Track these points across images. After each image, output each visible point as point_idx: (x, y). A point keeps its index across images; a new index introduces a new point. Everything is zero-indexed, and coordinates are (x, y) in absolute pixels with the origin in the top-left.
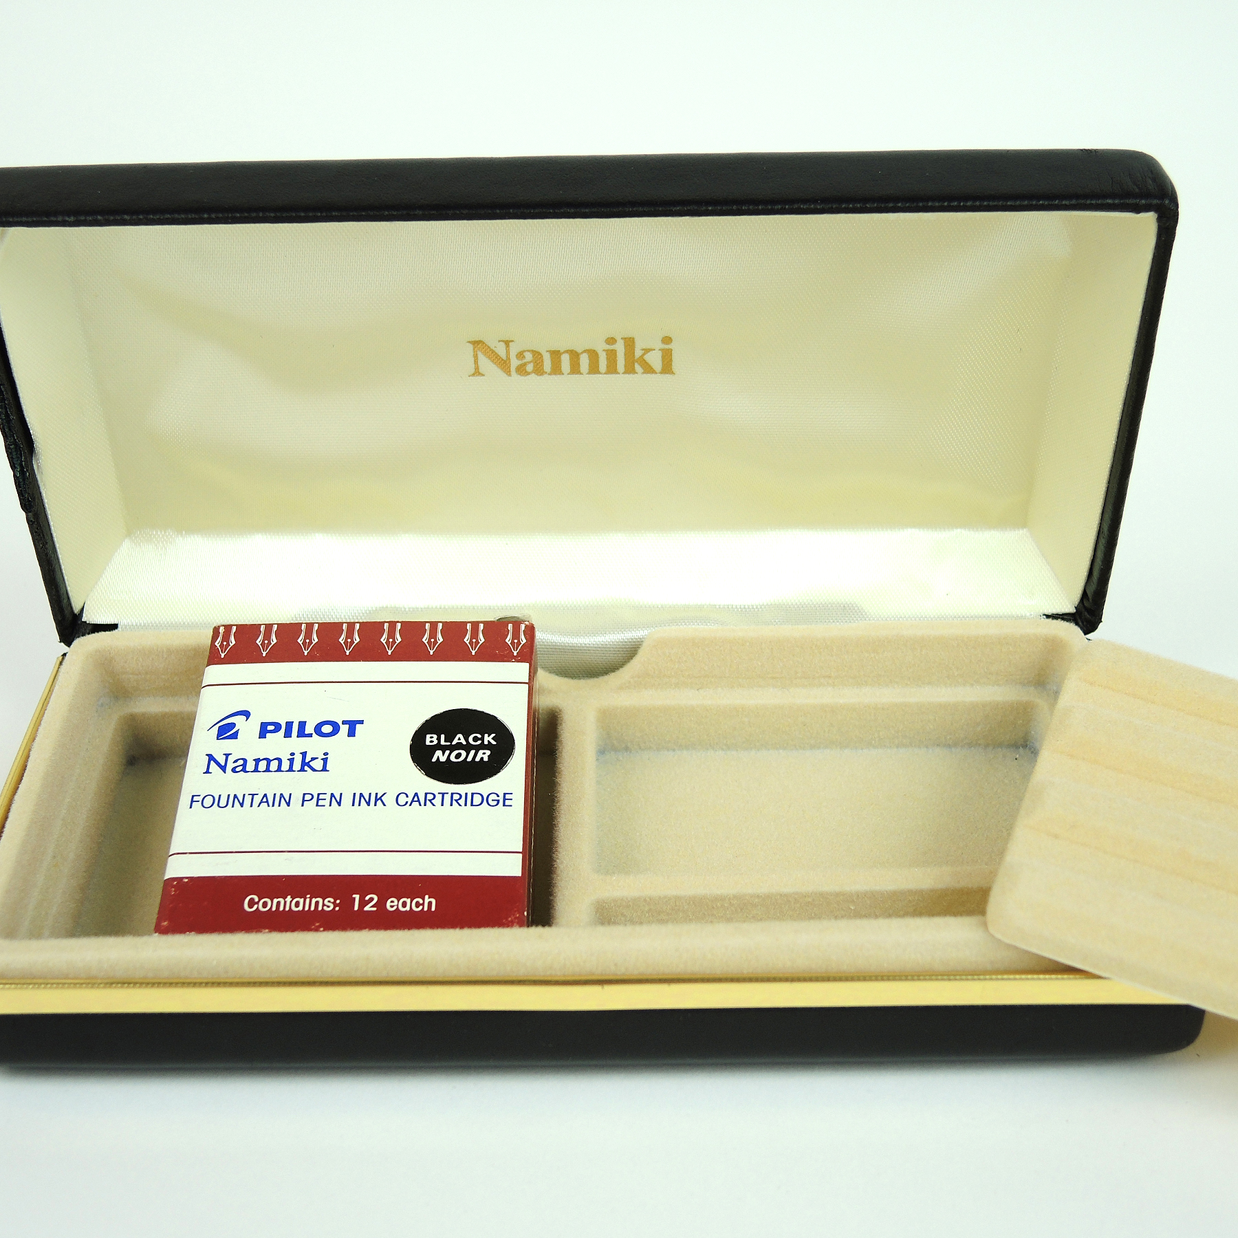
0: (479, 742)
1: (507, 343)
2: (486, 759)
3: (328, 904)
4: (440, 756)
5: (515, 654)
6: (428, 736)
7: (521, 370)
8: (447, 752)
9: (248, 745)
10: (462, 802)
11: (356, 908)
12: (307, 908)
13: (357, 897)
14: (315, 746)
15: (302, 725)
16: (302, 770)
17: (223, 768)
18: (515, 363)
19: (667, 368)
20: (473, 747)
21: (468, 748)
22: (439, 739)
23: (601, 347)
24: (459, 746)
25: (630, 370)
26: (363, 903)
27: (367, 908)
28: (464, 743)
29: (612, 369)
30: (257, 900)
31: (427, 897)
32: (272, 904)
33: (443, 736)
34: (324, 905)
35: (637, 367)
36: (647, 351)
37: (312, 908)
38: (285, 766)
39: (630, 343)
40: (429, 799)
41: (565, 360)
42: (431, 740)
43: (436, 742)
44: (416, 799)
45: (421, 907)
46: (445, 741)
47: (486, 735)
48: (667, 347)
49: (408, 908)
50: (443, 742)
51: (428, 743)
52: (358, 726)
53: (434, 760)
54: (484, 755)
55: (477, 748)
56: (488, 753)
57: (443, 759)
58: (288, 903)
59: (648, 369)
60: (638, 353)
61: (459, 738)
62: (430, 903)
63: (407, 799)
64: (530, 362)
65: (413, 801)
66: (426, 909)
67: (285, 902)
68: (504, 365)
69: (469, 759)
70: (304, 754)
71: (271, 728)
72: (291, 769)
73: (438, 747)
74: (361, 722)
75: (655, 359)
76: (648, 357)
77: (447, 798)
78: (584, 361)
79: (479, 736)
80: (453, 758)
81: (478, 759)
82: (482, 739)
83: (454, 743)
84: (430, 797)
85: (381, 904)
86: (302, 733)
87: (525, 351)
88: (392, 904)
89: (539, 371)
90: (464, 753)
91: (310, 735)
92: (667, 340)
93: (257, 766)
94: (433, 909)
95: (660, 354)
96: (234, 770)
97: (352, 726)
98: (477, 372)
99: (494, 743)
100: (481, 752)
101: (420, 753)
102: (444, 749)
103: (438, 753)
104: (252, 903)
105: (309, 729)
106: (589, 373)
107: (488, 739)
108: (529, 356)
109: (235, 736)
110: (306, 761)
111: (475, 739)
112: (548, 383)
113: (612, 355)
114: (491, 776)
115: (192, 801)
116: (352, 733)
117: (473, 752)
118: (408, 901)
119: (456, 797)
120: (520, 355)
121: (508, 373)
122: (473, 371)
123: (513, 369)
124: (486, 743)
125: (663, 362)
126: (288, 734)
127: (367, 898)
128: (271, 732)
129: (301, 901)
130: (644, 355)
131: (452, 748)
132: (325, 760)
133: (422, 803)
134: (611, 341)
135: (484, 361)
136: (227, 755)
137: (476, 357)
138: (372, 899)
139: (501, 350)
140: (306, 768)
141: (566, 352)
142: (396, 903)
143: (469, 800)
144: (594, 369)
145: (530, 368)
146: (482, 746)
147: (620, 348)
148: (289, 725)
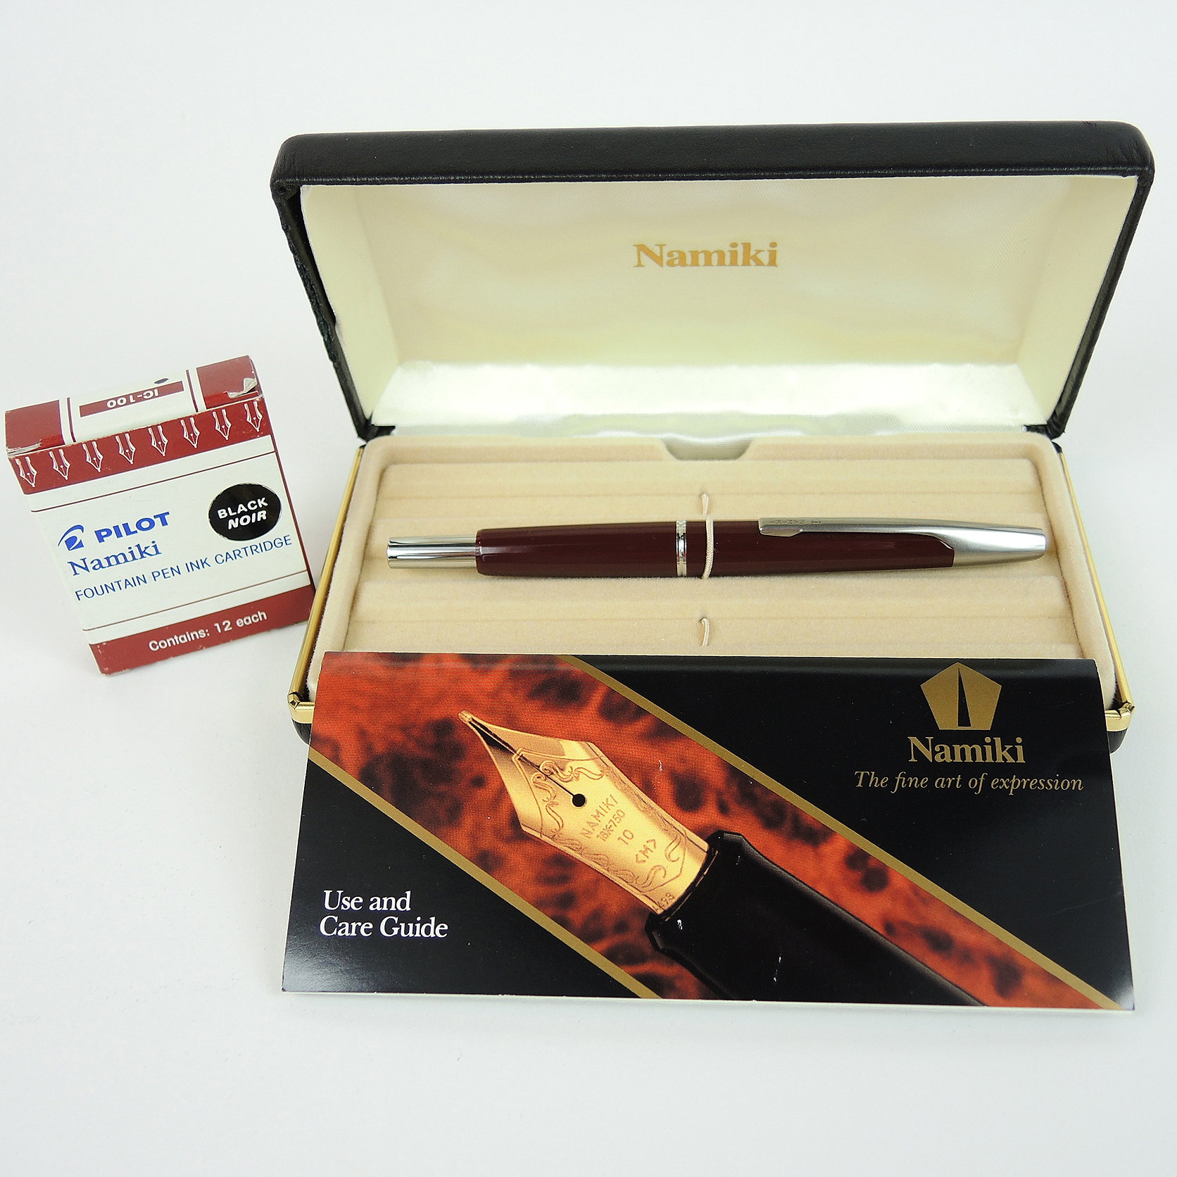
0: (256, 507)
1: (661, 246)
2: (265, 518)
3: (202, 634)
4: (232, 524)
5: (258, 431)
6: (219, 512)
7: (671, 264)
8: (237, 519)
9: (92, 549)
10: (259, 549)
11: (220, 631)
12: (190, 640)
13: (217, 625)
14: (143, 538)
15: (126, 526)
16: (142, 557)
17: (86, 569)
18: (666, 258)
19: (773, 262)
20: (253, 511)
21: (250, 513)
22: (227, 512)
23: (726, 249)
24: (243, 513)
25: (746, 263)
26: (222, 627)
27: (226, 629)
28: (246, 510)
29: (734, 263)
30: (156, 643)
31: (259, 613)
32: (167, 643)
33: (229, 509)
34: (199, 635)
35: (751, 262)
36: (759, 251)
37: (193, 639)
38: (129, 557)
39: (747, 247)
40: (237, 554)
41: (702, 258)
42: (222, 514)
43: (226, 515)
44: (228, 556)
45: (258, 620)
46: (233, 512)
47: (259, 500)
48: (773, 249)
49: (250, 622)
50: (231, 514)
51: (221, 517)
52: (166, 516)
53: (230, 527)
54: (262, 515)
55: (256, 511)
56: (264, 512)
57: (236, 525)
58: (176, 640)
59: (759, 263)
60: (752, 253)
61: (241, 508)
62: (262, 616)
63: (222, 558)
64: (676, 259)
65: (227, 558)
66: (261, 619)
67: (175, 640)
68: (658, 260)
69: (253, 521)
70: (138, 546)
71: (104, 533)
72: (134, 559)
73: (229, 517)
74: (168, 513)
75: (764, 257)
76: (760, 256)
77: (248, 550)
78: (715, 258)
79: (254, 502)
80: (242, 523)
81: (259, 520)
82: (257, 504)
83: (239, 512)
84: (237, 553)
85: (233, 624)
86: (128, 532)
87: (673, 252)
88: (240, 623)
89: (683, 264)
90: (248, 517)
91: (136, 532)
92: (773, 245)
93: (109, 562)
94: (265, 618)
95: (768, 253)
96: (94, 568)
97: (162, 517)
98: (640, 265)
99: (266, 504)
100: (259, 513)
101: (219, 526)
102: (233, 518)
103: (231, 522)
104: (154, 646)
105: (133, 528)
106: (717, 265)
107: (261, 502)
108: (676, 255)
109: (80, 545)
110: (143, 550)
111: (252, 505)
112: (689, 271)
113: (734, 255)
114: (271, 528)
115: (78, 596)
116: (164, 523)
117: (254, 515)
118: (249, 618)
119: (254, 548)
120: (670, 254)
121: (661, 265)
122: (636, 264)
123: (664, 263)
124: (261, 506)
125: (770, 258)
126: (119, 535)
127: (224, 624)
128: (105, 536)
129: (184, 636)
130: (756, 254)
131: (239, 516)
132: (155, 546)
133: (234, 558)
134: (734, 245)
135: (644, 257)
136: (84, 560)
137: (639, 255)
138: (226, 624)
139: (657, 251)
140: (144, 555)
141: (702, 252)
142: (242, 621)
143: (263, 547)
144: (721, 263)
145: (676, 262)
146: (259, 509)
147: (740, 249)
148: (116, 528)
